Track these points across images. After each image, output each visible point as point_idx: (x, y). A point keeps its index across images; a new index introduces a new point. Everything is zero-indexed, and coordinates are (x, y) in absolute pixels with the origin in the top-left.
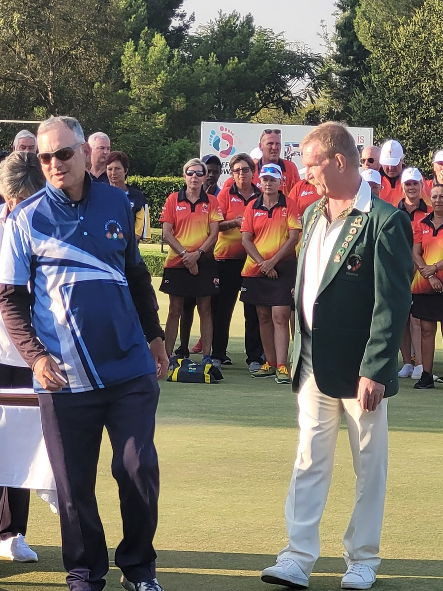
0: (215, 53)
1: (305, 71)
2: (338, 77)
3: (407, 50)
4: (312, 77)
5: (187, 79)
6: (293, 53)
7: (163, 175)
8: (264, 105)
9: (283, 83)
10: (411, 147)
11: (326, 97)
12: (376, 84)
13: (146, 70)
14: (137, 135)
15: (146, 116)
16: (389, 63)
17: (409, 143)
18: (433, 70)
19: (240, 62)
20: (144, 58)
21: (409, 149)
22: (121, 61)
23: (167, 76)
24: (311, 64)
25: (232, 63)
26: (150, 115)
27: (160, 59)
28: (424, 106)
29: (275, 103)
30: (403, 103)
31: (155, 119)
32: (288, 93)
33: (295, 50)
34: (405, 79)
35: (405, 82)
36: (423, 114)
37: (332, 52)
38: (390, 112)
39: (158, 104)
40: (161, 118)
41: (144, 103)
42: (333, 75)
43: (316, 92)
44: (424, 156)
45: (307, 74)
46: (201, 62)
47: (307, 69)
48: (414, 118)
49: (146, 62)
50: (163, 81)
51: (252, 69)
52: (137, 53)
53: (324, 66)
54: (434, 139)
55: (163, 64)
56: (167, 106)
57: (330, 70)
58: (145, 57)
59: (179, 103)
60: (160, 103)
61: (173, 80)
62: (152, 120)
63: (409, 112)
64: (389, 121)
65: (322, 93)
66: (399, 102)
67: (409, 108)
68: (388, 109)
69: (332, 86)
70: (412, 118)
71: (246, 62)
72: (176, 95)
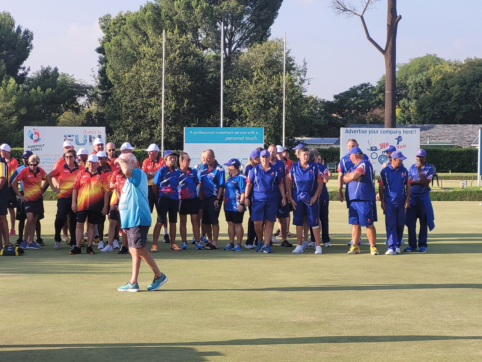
0: (40, 86)
2: (101, 96)
3: (129, 84)
4: (88, 96)
5: (27, 99)
6: (79, 85)
8: (66, 110)
9: (75, 99)
11: (95, 105)
12: (115, 101)
13: (6, 95)
15: (7, 117)
16: (121, 90)
17: (131, 128)
18: (142, 93)
19: (52, 90)
21: (132, 131)
23: (17, 98)
24: (87, 90)
25: (49, 91)
26: (10, 117)
27: (13, 90)
28: (138, 111)
29: (71, 109)
30: (128, 109)
31: (12, 119)
32: (77, 104)
33: (79, 83)
34: (129, 98)
36: (138, 114)
37: (97, 84)
38: (122, 114)
40: (15, 118)
41: (6, 111)
42: (99, 94)
43: (90, 103)
44: (139, 134)
45: (86, 94)
46: (33, 91)
47: (86, 92)
48: (134, 116)
49: (6, 92)
50: (15, 101)
51: (59, 94)
53: (94, 90)
55: (14, 92)
56: (18, 112)
57: (97, 93)
58: (6, 89)
59: (23, 111)
60: (14, 111)
61: (20, 100)
62: (10, 119)
63: (131, 113)
64: (122, 118)
65: (93, 103)
66: (126, 109)
67: (131, 111)
68: (121, 112)
69: (98, 100)
70: (132, 116)
71: (55, 90)
72: (22, 107)
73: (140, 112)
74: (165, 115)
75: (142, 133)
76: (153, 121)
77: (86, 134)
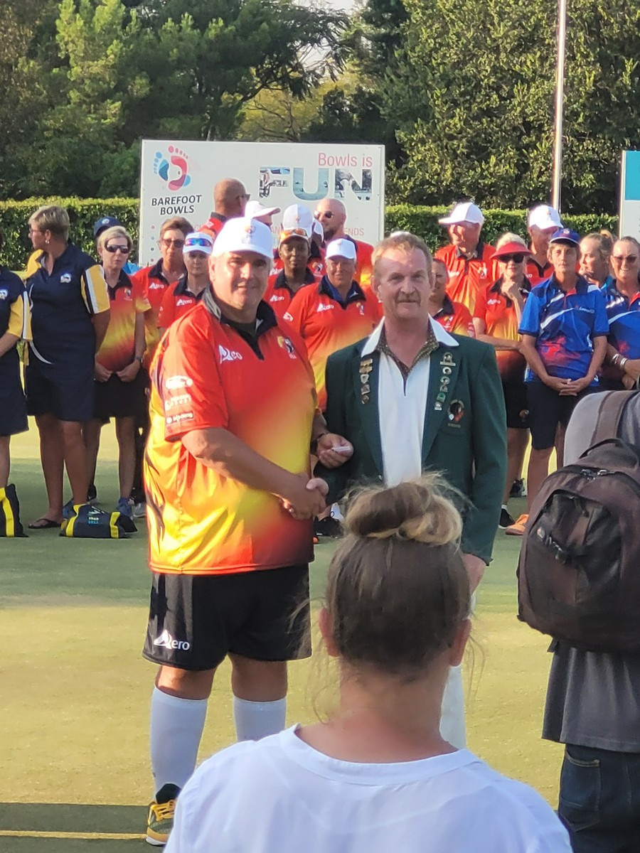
0: (190, 14)
1: (322, 34)
2: (369, 43)
3: (457, 11)
4: (332, 42)
5: (150, 51)
6: (305, 9)
7: (111, 195)
8: (265, 85)
9: (292, 53)
10: (465, 151)
11: (353, 72)
12: (415, 62)
13: (90, 40)
14: (76, 140)
15: (92, 106)
16: (432, 30)
17: (461, 145)
18: (494, 40)
19: (226, 25)
20: (88, 22)
21: (463, 153)
22: (55, 27)
23: (121, 49)
24: (331, 25)
25: (216, 27)
26: (99, 104)
27: (112, 24)
28: (483, 92)
29: (280, 82)
30: (453, 87)
31: (106, 110)
32: (298, 67)
33: (307, 5)
34: (456, 54)
35: (455, 57)
36: (481, 102)
37: (361, 7)
38: (434, 101)
39: (110, 88)
40: (114, 107)
41: (89, 86)
42: (363, 39)
43: (339, 63)
44: (483, 163)
45: (324, 39)
46: (171, 27)
47: (326, 32)
48: (469, 109)
49: (91, 29)
50: (116, 56)
51: (245, 37)
52: (78, 16)
53: (349, 27)
54: (498, 139)
55: (115, 31)
56: (123, 91)
57: (359, 33)
58: (91, 22)
59: (140, 86)
60: (112, 87)
61: (130, 54)
62: (101, 112)
63: (462, 99)
64: (434, 115)
65: (347, 65)
66: (447, 86)
67: (462, 94)
68: (432, 97)
69: (361, 55)
70: (465, 109)
71: (235, 26)
72: (135, 75)
73: (490, 97)
74: (565, 107)
75: (493, 160)
76: (528, 125)
77: (326, 166)
